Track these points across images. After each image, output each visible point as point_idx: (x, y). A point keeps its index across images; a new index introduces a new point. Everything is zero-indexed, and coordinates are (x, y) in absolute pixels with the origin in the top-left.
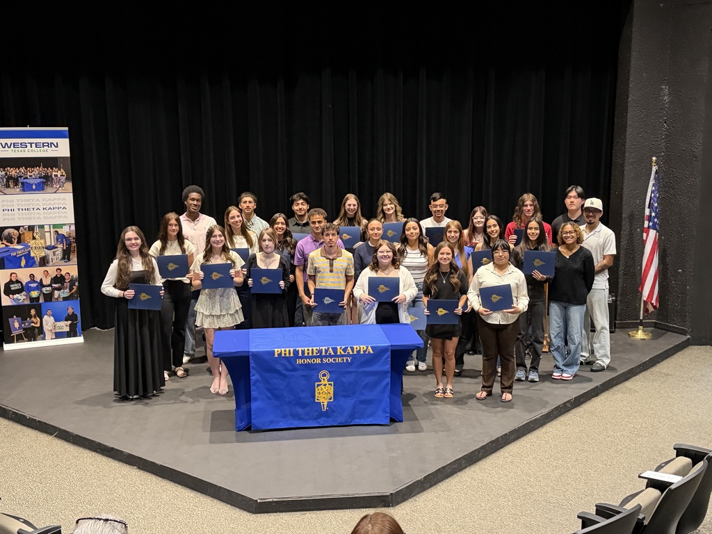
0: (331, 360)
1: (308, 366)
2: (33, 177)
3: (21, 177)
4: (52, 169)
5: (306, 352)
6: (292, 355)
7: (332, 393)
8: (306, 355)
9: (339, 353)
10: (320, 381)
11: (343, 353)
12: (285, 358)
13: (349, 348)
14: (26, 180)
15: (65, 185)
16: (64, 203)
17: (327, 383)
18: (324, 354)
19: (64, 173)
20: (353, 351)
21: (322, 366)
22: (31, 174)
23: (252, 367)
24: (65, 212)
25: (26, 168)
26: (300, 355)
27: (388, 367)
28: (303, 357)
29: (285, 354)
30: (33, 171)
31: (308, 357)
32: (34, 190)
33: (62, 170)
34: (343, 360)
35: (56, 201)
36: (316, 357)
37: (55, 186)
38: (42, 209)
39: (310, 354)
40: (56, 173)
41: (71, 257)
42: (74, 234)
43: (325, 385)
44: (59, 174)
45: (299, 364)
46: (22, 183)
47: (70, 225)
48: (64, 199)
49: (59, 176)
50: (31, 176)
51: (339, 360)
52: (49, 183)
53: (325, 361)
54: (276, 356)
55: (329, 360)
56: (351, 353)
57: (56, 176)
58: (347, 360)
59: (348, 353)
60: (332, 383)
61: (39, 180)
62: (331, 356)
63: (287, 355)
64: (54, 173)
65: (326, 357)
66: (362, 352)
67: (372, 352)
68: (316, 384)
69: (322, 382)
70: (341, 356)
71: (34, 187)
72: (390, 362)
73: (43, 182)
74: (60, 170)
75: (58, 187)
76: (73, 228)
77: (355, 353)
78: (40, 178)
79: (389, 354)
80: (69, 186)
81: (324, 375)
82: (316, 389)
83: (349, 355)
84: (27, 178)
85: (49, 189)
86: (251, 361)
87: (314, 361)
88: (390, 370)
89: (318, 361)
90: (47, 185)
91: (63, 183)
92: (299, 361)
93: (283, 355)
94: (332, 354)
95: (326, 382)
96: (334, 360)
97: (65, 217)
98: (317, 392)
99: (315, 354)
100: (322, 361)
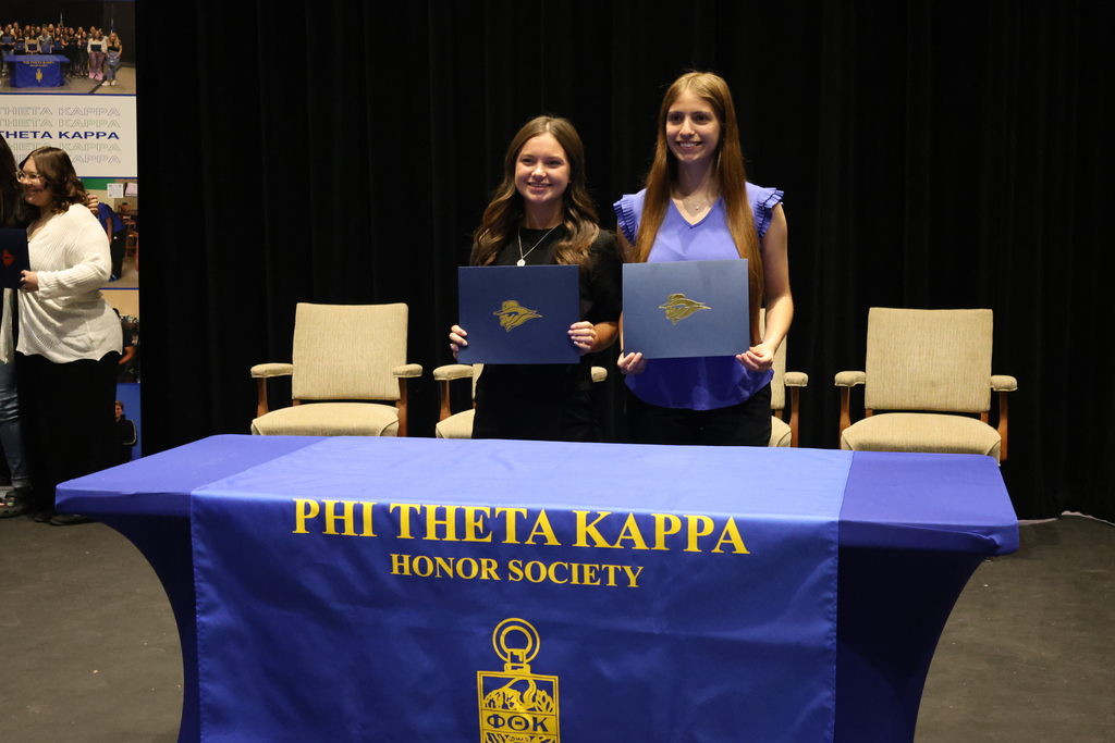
0: (548, 572)
1: (441, 587)
2: (39, 48)
3: (8, 48)
4: (88, 31)
5: (431, 523)
6: (368, 532)
7: (553, 723)
8: (431, 535)
9: (581, 542)
10: (500, 666)
11: (601, 542)
12: (340, 541)
13: (631, 523)
14: (20, 58)
15: (117, 74)
16: (114, 123)
17: (531, 678)
18: (511, 538)
19: (117, 43)
20: (649, 537)
21: (506, 596)
22: (32, 42)
23: (204, 570)
24: (114, 147)
25: (22, 27)
26: (405, 533)
27: (821, 629)
28: (417, 546)
29: (340, 525)
30: (37, 34)
31: (439, 548)
32: (39, 84)
33: (113, 34)
34: (603, 575)
35: (92, 116)
36: (478, 551)
37: (91, 76)
38: (55, 135)
39: (451, 536)
40: (96, 42)
41: (124, 267)
42: (134, 206)
43: (521, 686)
44: (104, 44)
45: (401, 578)
46: (12, 65)
47: (125, 181)
48: (114, 111)
49: (104, 49)
50: (33, 47)
51: (583, 575)
52: (77, 67)
53: (520, 571)
54: (301, 529)
55: (536, 572)
56: (640, 545)
57: (96, 48)
58: (621, 577)
59: (629, 543)
60: (554, 679)
61: (53, 59)
62: (543, 552)
63: (349, 530)
64: (91, 42)
65: (521, 552)
66: (693, 547)
67: (741, 548)
68: (481, 675)
69: (508, 672)
70: (592, 554)
71: (39, 76)
72: (833, 607)
73: (62, 64)
74: (108, 35)
75: (100, 77)
76: (133, 189)
77: (660, 545)
78: (55, 52)
79: (828, 565)
80: (128, 77)
81: (516, 640)
82: (482, 702)
83: (628, 555)
84: (22, 52)
85: (77, 84)
86: (198, 546)
87: (467, 568)
88: (831, 644)
89: (486, 570)
90: (73, 74)
91: (114, 69)
92: (403, 564)
93: (330, 529)
94: (552, 541)
95: (525, 672)
96: (560, 572)
97: (115, 159)
98: (485, 714)
99: (470, 537)
100: (503, 570)
